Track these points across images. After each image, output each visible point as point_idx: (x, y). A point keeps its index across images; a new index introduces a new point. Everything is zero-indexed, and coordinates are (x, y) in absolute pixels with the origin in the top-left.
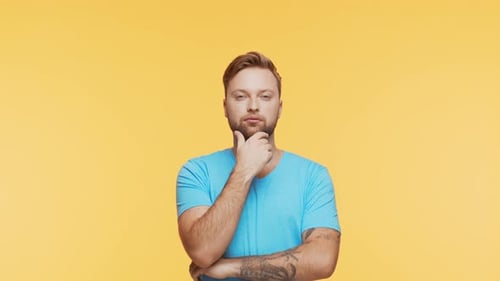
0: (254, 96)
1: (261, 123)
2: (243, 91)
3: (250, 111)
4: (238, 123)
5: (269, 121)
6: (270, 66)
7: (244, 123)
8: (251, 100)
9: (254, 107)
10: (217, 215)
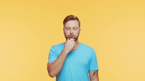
0: (72, 29)
1: (74, 37)
2: (69, 27)
3: (71, 33)
4: (67, 37)
5: (76, 36)
6: (77, 19)
7: (69, 37)
8: (71, 30)
9: (72, 33)
10: (57, 63)
